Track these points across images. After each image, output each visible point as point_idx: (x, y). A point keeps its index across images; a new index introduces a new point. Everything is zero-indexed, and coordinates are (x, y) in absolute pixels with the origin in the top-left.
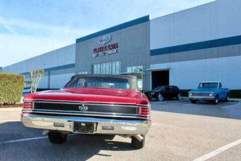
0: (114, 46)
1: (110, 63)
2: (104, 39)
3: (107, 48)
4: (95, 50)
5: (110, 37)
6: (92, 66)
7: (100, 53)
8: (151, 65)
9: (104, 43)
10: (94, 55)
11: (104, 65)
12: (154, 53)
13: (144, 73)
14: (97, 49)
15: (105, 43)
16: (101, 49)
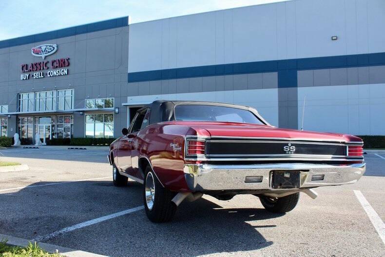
0: (63, 63)
1: (55, 92)
2: (43, 48)
3: (49, 65)
4: (25, 68)
5: (55, 46)
6: (19, 96)
7: (36, 74)
8: (129, 98)
9: (43, 56)
10: (22, 77)
11: (43, 94)
12: (136, 78)
13: (117, 110)
14: (30, 65)
15: (46, 57)
16: (36, 67)
